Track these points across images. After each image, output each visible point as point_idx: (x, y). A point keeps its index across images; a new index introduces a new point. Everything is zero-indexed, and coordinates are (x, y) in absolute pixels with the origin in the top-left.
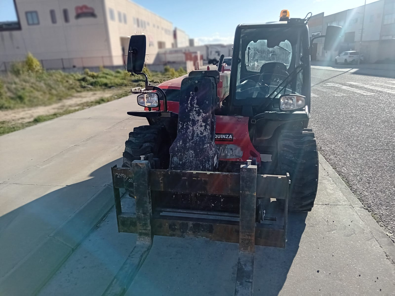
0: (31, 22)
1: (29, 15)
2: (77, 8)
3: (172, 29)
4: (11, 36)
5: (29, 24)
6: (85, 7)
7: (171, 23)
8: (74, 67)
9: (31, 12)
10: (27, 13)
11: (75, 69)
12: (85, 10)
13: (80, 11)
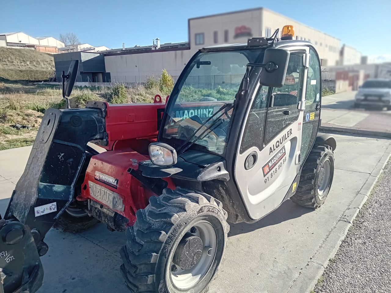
0: (198, 42)
1: (198, 37)
2: (237, 29)
3: (340, 47)
4: (182, 54)
5: (196, 44)
6: (244, 27)
7: (340, 40)
8: (223, 83)
9: (199, 34)
10: (196, 35)
11: (224, 84)
12: (243, 31)
13: (239, 32)
